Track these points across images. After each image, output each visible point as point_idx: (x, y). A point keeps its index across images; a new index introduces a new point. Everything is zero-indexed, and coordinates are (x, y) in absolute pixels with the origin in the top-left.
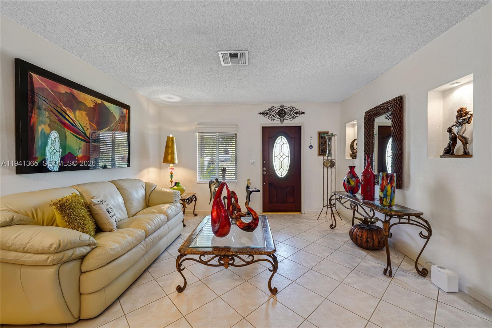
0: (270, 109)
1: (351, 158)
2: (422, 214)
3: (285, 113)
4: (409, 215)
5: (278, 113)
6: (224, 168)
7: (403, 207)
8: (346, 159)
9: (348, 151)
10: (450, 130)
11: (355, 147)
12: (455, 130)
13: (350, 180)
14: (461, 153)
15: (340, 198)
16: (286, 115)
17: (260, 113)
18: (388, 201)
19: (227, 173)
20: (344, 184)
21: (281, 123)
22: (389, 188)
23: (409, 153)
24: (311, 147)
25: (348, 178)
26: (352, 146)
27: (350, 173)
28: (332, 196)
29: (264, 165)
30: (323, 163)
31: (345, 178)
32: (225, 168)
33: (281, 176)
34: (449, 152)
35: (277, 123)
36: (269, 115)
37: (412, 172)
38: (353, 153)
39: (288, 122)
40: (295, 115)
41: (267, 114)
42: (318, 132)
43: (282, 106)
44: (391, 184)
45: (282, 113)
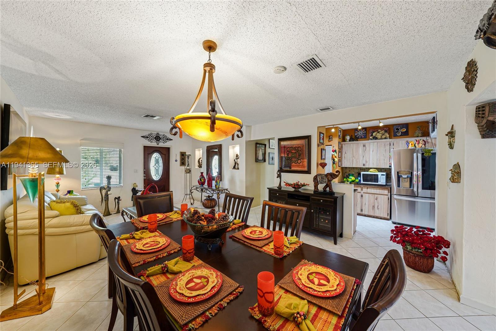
0: (150, 135)
1: (198, 168)
2: (228, 189)
3: (160, 139)
4: (224, 190)
5: (155, 138)
6: (109, 176)
7: (222, 188)
8: (196, 168)
9: (197, 164)
10: (235, 160)
11: (201, 162)
12: (236, 160)
13: (202, 179)
14: (237, 168)
15: (196, 188)
16: (161, 140)
17: (142, 137)
18: (218, 186)
19: (111, 179)
20: (198, 181)
21: (157, 145)
22: (218, 181)
23: (224, 167)
24: (176, 161)
25: (200, 179)
26: (199, 161)
27: (201, 175)
28: (192, 188)
29: (145, 173)
30: (185, 170)
31: (199, 178)
32: (111, 176)
33: (156, 180)
34: (234, 168)
35: (154, 144)
36: (149, 139)
37: (225, 174)
38: (199, 165)
39: (161, 144)
40: (166, 140)
41: (147, 137)
42: (180, 152)
43: (158, 134)
44: (219, 179)
45: (158, 138)
